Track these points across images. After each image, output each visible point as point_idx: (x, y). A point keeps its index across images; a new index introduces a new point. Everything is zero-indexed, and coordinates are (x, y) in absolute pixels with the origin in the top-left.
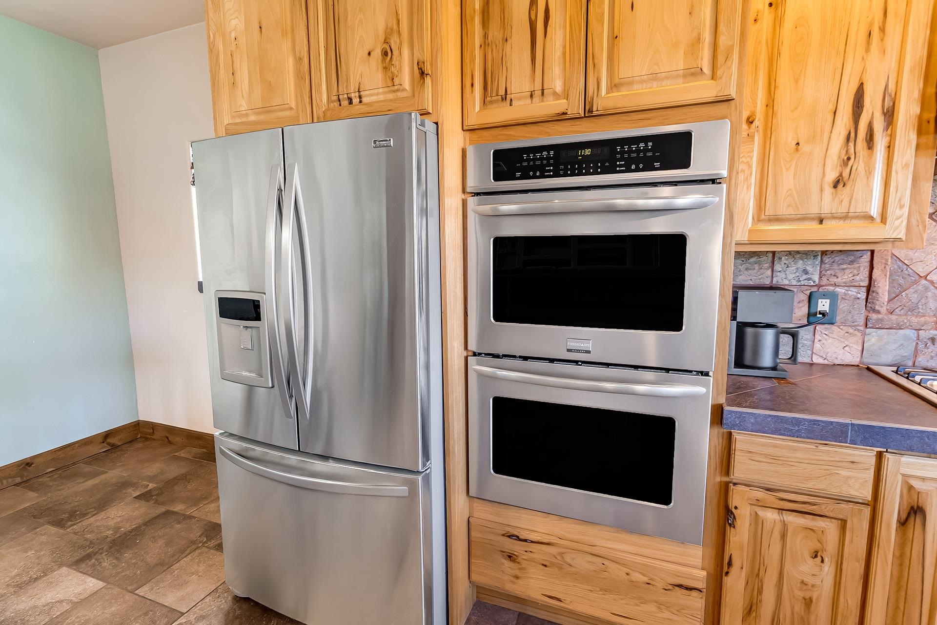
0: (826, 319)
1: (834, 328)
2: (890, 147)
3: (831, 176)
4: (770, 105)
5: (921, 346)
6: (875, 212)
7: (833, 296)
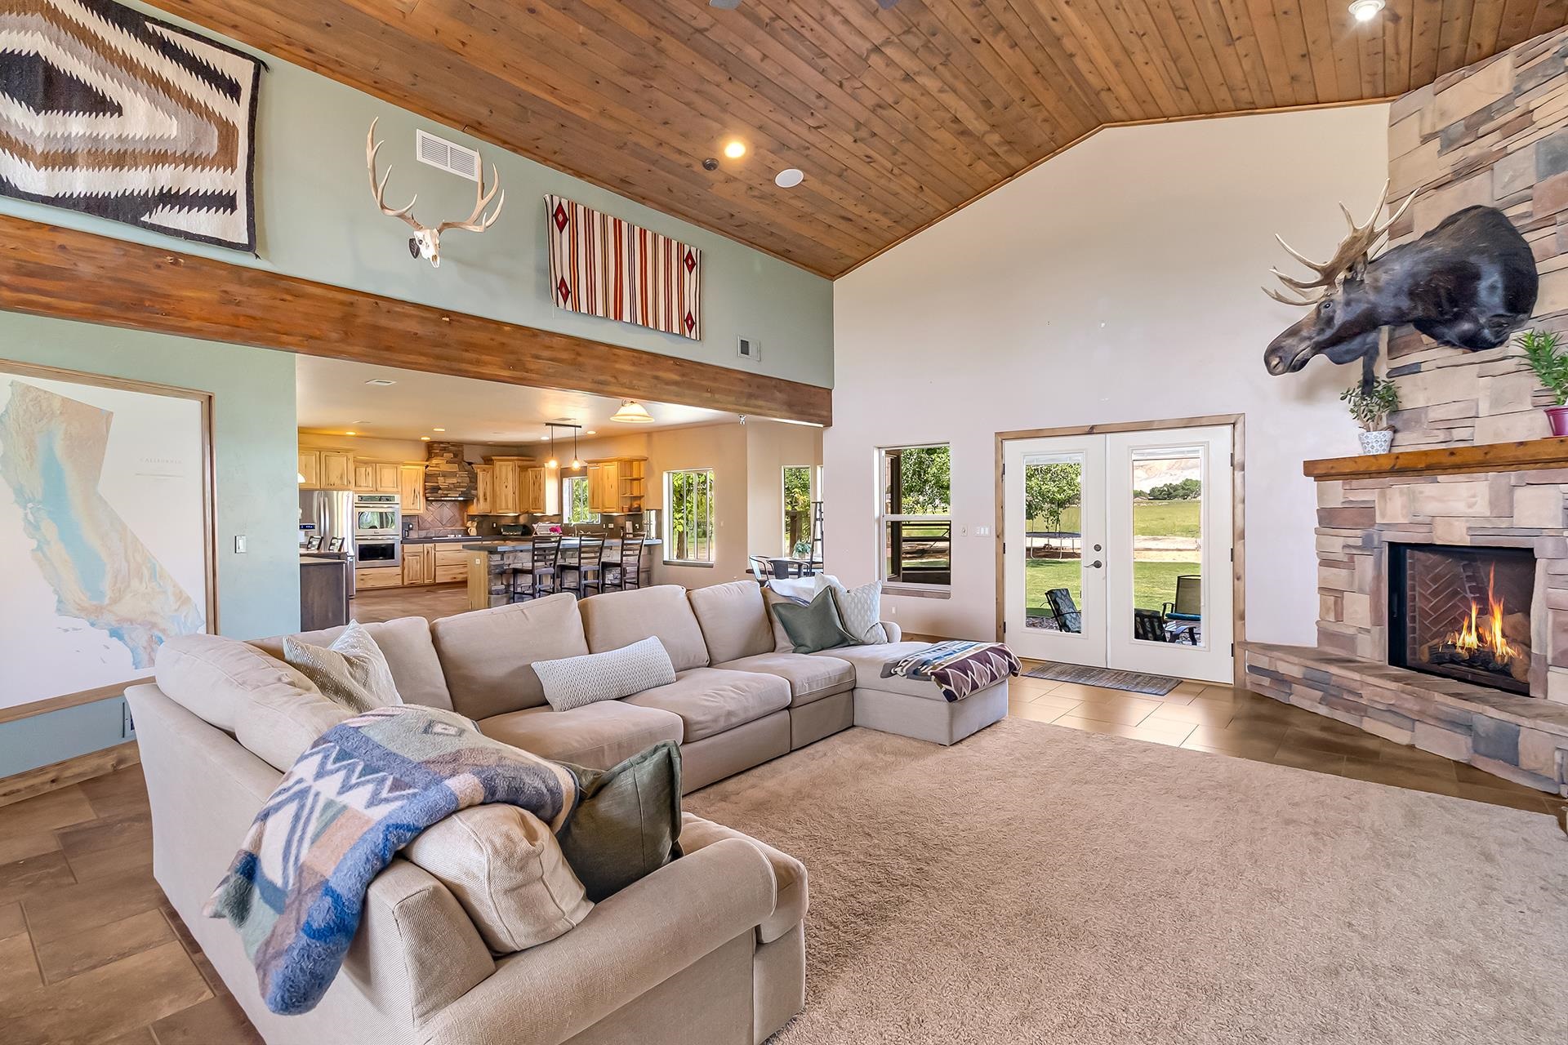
1: (414, 530)
2: (419, 499)
3: (413, 503)
5: (427, 532)
6: (419, 509)
7: (412, 524)
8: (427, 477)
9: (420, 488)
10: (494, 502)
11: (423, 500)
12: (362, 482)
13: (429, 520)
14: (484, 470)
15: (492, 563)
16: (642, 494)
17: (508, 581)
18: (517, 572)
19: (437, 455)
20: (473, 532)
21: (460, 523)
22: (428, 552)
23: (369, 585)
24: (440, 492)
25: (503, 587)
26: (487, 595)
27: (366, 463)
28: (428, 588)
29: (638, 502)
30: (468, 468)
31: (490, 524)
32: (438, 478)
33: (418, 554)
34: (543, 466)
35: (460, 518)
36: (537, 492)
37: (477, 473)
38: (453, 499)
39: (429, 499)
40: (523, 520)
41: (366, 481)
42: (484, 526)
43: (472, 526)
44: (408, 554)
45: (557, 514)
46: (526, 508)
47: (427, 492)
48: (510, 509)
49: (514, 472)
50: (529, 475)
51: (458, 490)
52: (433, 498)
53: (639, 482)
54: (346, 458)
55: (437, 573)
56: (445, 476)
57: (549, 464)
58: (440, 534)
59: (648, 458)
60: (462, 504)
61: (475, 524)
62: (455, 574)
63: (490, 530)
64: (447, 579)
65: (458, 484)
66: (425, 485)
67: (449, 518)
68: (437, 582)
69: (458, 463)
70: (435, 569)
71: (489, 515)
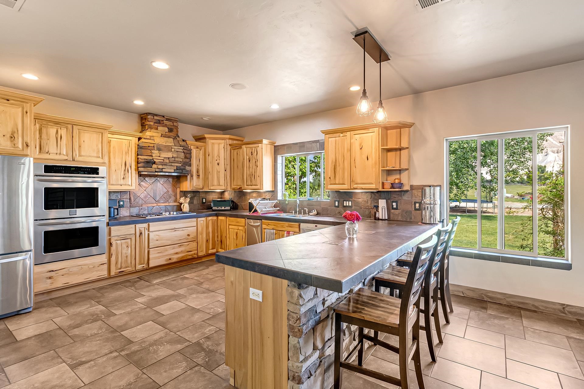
0: (122, 206)
1: (124, 208)
2: (131, 173)
3: (122, 177)
4: (109, 161)
5: (140, 210)
6: (130, 184)
7: (123, 201)
8: (140, 149)
9: (131, 160)
10: (206, 179)
11: (135, 175)
12: (51, 148)
13: (142, 196)
14: (197, 148)
16: (403, 166)
17: (323, 339)
19: (151, 127)
20: (186, 207)
21: (173, 198)
22: (141, 233)
23: (60, 283)
24: (154, 166)
25: (317, 355)
26: (286, 383)
27: (57, 122)
28: (140, 274)
29: (398, 176)
30: (182, 143)
31: (201, 200)
32: (153, 151)
33: (128, 237)
34: (261, 142)
35: (173, 194)
36: (252, 168)
37: (191, 150)
38: (167, 174)
39: (142, 173)
40: (232, 195)
41: (57, 146)
42: (195, 202)
43: (185, 202)
44: (116, 238)
45: (272, 190)
46: (237, 184)
47: (140, 165)
48: (219, 185)
49: (226, 150)
50: (243, 152)
51: (173, 164)
52: (146, 173)
53: (398, 152)
54: (20, 109)
55: (151, 256)
56: (159, 149)
57: (265, 141)
58: (154, 211)
59: (412, 124)
60: (176, 180)
61: (188, 200)
62: (170, 255)
63: (201, 206)
64: (162, 261)
65: (174, 159)
66: (138, 158)
67: (162, 193)
68: (151, 265)
69: (173, 137)
70: (148, 252)
71: (201, 190)
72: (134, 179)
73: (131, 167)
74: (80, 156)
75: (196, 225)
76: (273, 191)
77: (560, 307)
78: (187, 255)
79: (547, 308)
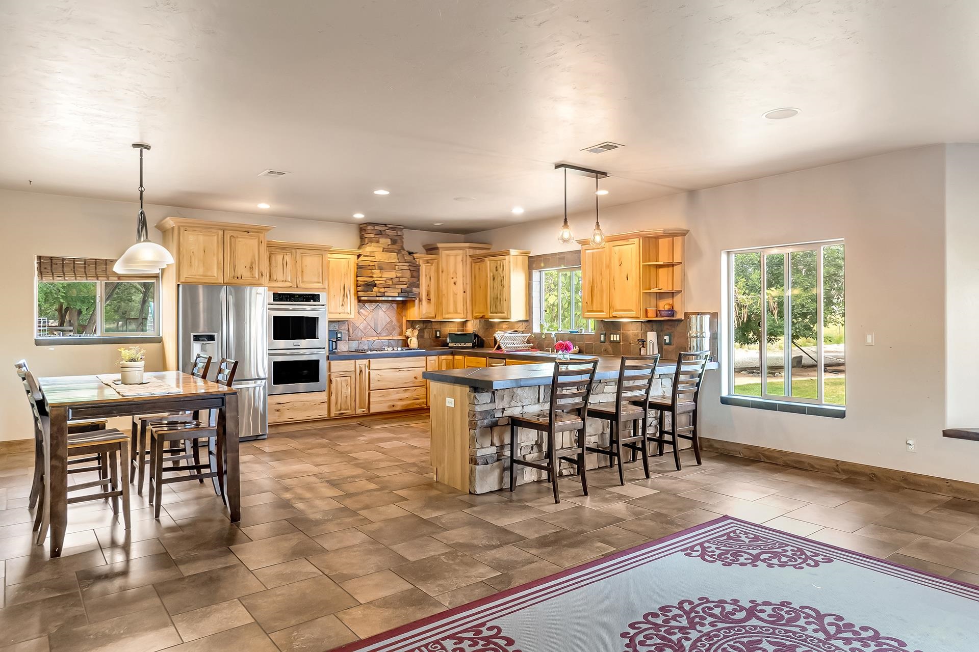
0: (340, 339)
1: (342, 341)
2: (350, 298)
3: (341, 304)
4: (329, 286)
5: (359, 344)
6: (349, 312)
7: (341, 333)
8: (360, 268)
9: (350, 284)
10: (439, 305)
11: (354, 301)
12: (278, 275)
13: (361, 327)
14: (428, 262)
15: (478, 409)
16: (676, 288)
17: (502, 441)
18: (516, 423)
19: (371, 241)
20: (414, 343)
21: (398, 330)
22: (361, 371)
23: (286, 417)
24: (375, 289)
25: (493, 450)
26: (468, 466)
27: (284, 248)
28: (360, 420)
29: (670, 301)
30: (408, 258)
31: (434, 333)
32: (373, 271)
33: (348, 374)
34: (507, 253)
35: (398, 325)
36: (498, 289)
37: (419, 266)
38: (390, 299)
39: (362, 298)
40: (476, 326)
41: (283, 273)
42: (426, 335)
43: (413, 336)
44: (336, 374)
45: (525, 319)
46: (479, 311)
47: (359, 289)
48: (457, 313)
49: (464, 263)
50: (486, 267)
51: (397, 286)
52: (366, 298)
53: (671, 268)
54: (257, 240)
55: (371, 400)
56: (381, 269)
57: (513, 252)
58: (375, 346)
59: (685, 232)
60: (401, 305)
61: (416, 332)
62: (394, 400)
63: (434, 341)
64: (384, 408)
65: (397, 279)
66: (357, 280)
67: (384, 324)
68: (372, 411)
69: (397, 251)
70: (369, 394)
71: (433, 320)
72: (353, 305)
73: (350, 291)
74: (303, 282)
75: (425, 365)
76: (526, 321)
77: (834, 465)
78: (413, 403)
79: (823, 466)
